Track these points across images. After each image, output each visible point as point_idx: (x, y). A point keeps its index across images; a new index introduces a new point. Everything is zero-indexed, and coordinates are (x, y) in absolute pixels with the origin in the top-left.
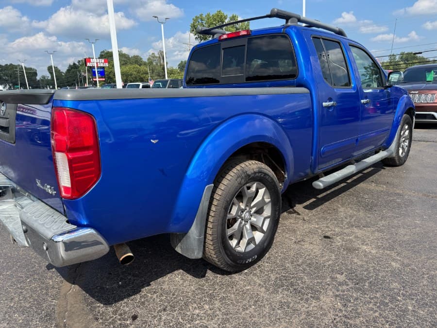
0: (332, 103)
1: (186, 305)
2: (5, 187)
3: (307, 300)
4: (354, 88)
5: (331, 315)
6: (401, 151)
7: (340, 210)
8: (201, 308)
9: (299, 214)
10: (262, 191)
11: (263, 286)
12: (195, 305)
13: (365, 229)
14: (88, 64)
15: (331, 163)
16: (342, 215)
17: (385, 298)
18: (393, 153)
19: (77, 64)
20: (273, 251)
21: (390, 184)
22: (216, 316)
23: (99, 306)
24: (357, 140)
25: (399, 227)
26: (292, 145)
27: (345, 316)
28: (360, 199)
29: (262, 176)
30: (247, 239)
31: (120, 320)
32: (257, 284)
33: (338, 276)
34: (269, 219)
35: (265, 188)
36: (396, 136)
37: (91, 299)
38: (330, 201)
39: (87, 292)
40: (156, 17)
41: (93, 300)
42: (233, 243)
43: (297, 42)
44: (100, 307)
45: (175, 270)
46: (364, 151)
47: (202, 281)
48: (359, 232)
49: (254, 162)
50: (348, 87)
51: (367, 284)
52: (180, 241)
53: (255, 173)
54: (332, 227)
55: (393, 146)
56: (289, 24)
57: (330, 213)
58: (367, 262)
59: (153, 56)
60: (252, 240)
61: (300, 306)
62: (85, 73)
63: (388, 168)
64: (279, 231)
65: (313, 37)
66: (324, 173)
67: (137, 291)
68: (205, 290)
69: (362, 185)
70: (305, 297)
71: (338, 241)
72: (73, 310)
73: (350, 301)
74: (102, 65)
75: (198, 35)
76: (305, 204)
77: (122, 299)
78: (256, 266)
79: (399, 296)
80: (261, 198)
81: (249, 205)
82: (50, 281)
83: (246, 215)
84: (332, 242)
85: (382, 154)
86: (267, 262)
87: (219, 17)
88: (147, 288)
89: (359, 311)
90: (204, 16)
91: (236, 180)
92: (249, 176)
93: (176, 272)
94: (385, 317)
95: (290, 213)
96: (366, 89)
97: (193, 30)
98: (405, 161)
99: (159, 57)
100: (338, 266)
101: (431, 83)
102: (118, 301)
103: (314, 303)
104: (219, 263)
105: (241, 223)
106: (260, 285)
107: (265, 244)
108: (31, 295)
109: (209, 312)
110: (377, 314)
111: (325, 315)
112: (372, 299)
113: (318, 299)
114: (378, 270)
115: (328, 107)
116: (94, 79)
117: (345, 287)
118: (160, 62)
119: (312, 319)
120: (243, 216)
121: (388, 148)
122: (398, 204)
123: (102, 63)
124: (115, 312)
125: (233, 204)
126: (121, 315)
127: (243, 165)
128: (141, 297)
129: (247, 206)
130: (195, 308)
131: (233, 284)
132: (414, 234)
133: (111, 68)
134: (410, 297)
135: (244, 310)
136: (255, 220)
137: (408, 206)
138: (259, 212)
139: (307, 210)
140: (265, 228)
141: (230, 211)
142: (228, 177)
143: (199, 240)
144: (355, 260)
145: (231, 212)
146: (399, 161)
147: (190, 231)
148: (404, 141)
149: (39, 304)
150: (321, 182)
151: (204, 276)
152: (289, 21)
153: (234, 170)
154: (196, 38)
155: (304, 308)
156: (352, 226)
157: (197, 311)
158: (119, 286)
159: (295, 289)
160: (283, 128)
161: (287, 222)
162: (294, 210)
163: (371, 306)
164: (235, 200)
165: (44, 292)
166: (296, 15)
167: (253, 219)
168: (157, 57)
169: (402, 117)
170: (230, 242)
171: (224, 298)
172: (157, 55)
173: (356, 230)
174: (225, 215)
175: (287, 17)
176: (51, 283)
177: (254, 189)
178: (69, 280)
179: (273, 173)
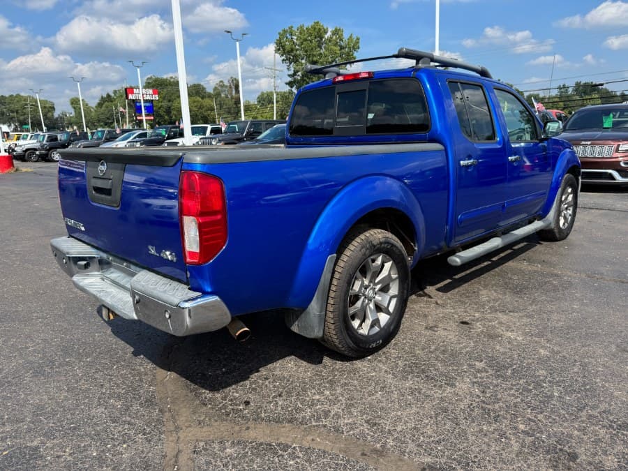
0: (472, 161)
1: (304, 390)
2: (90, 258)
3: (441, 386)
4: (499, 143)
5: (467, 401)
6: (562, 222)
7: (481, 293)
8: (321, 393)
9: (430, 297)
10: (388, 265)
11: (390, 373)
12: (313, 391)
13: (512, 314)
14: (130, 97)
15: (470, 234)
16: (484, 298)
17: (529, 385)
18: (550, 224)
19: (113, 95)
20: (399, 337)
21: (547, 263)
22: (339, 401)
23: (205, 393)
24: (503, 207)
25: (551, 312)
26: (423, 212)
27: (483, 402)
28: (507, 280)
29: (389, 247)
30: (371, 320)
31: (231, 405)
32: (383, 371)
33: (477, 363)
34: (396, 299)
35: (391, 262)
36: (555, 202)
37: (193, 386)
38: (470, 283)
39: (187, 379)
40: (229, 32)
41: (196, 386)
42: (356, 323)
43: (428, 86)
44: (207, 394)
45: (285, 356)
46: (513, 220)
47: (319, 367)
48: (503, 318)
49: (379, 230)
50: (493, 141)
51: (509, 371)
52: (297, 318)
53: (381, 243)
54: (472, 312)
55: (552, 214)
56: (420, 65)
57: (468, 297)
58: (510, 349)
59: (222, 84)
60: (376, 322)
61: (433, 392)
62: (125, 109)
63: (546, 243)
64: (406, 316)
65: (449, 82)
66: (461, 247)
67: (245, 377)
68: (323, 376)
69: (510, 264)
70: (439, 383)
71: (478, 327)
72: (176, 396)
73: (489, 388)
74: (149, 98)
75: (286, 57)
76: (438, 286)
77: (230, 385)
78: (380, 352)
79: (545, 383)
80: (387, 274)
81: (373, 281)
82: (141, 368)
83: (369, 292)
84: (471, 328)
85: (537, 225)
86: (393, 349)
87: (317, 30)
88: (256, 374)
89: (499, 396)
90: (295, 29)
91: (360, 250)
92: (374, 246)
93: (287, 358)
94: (527, 403)
95: (420, 296)
96: (514, 143)
97: (279, 50)
98: (568, 234)
99: (231, 87)
100: (477, 353)
101: (610, 130)
102: (226, 387)
103: (449, 389)
104: (340, 346)
105: (364, 301)
106: (386, 371)
107: (392, 328)
108: (123, 381)
109: (330, 398)
110: (519, 400)
111: (461, 400)
112: (515, 385)
113: (453, 385)
114: (524, 358)
115: (467, 167)
116: (138, 118)
117: (484, 374)
118: (231, 94)
119: (447, 404)
120: (366, 293)
121: (544, 217)
122: (555, 286)
123: (150, 95)
124: (224, 398)
125: (356, 279)
126: (231, 400)
127: (367, 234)
128: (250, 383)
129: (371, 282)
130: (314, 394)
131: (355, 371)
132: (570, 319)
133: (161, 102)
134: (558, 384)
135: (370, 395)
136: (380, 298)
137: (566, 288)
138: (385, 289)
139: (441, 293)
140: (391, 309)
141: (353, 286)
142: (351, 247)
143: (320, 316)
144: (498, 348)
145: (354, 288)
146: (560, 234)
147: (310, 307)
148: (567, 209)
149: (134, 390)
150: (459, 257)
151: (320, 362)
152: (420, 62)
153: (358, 240)
154: (283, 60)
155: (437, 394)
156: (496, 311)
157: (318, 397)
158: (223, 373)
159: (426, 376)
160: (412, 191)
161: (416, 307)
162: (424, 293)
163: (512, 392)
164: (358, 274)
165: (137, 378)
166: (428, 54)
167: (378, 298)
168: (226, 87)
169: (562, 178)
170: (353, 322)
171: (346, 384)
172: (226, 83)
173: (500, 315)
174: (348, 291)
175: (418, 57)
176: (143, 370)
177: (379, 261)
178: (163, 367)
179: (401, 244)
